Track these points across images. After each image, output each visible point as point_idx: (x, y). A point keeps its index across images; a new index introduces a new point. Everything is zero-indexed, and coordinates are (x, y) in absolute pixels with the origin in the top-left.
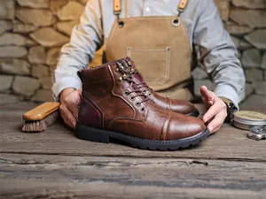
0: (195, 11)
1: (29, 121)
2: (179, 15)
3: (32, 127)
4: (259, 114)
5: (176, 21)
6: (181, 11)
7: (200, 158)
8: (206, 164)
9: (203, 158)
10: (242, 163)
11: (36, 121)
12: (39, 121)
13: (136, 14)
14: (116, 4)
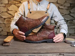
0: (52, 10)
1: (5, 42)
2: (47, 11)
3: (6, 44)
4: (72, 39)
5: (46, 12)
6: (47, 9)
7: (61, 53)
8: (63, 55)
9: (62, 53)
10: (73, 54)
11: (8, 42)
12: (9, 42)
13: (35, 10)
14: (29, 7)
